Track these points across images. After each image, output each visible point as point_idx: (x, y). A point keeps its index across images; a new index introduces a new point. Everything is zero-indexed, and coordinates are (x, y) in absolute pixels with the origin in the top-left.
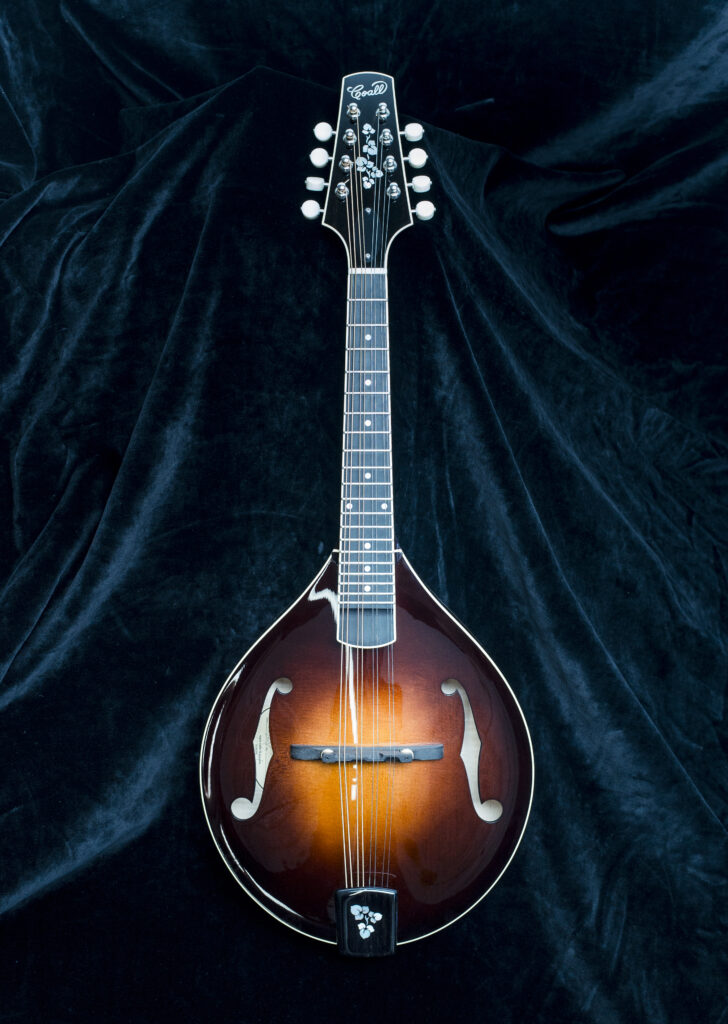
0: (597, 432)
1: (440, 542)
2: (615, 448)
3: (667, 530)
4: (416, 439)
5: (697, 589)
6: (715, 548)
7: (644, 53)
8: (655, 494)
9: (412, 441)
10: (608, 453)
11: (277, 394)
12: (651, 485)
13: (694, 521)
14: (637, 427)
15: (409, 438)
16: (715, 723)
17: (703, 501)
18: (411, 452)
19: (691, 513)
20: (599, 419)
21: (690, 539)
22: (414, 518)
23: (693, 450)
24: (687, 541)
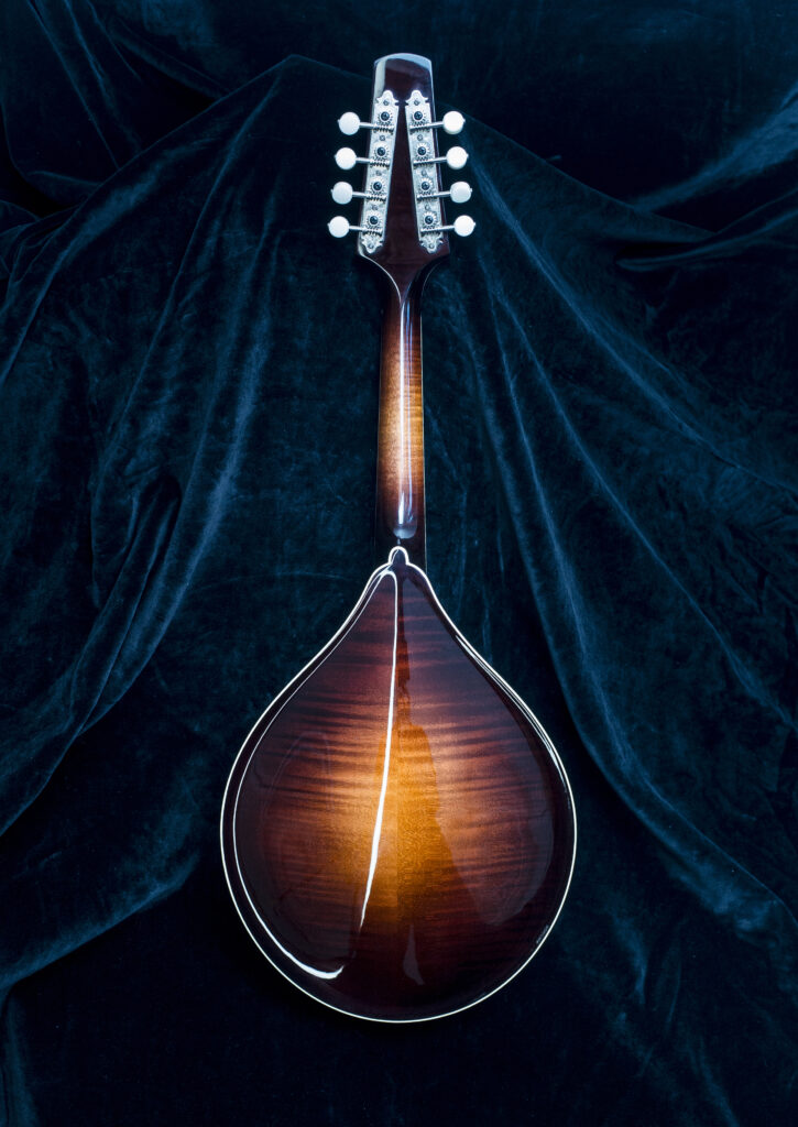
0: (662, 493)
1: (487, 604)
2: (681, 508)
3: (731, 594)
4: (469, 501)
5: (757, 657)
6: (788, 610)
7: (727, 103)
8: (723, 555)
9: (464, 503)
10: (672, 515)
11: (329, 453)
12: (720, 545)
13: (767, 582)
14: (712, 485)
15: (461, 500)
16: (769, 795)
17: (780, 560)
18: (462, 514)
19: (763, 574)
20: (665, 480)
21: (760, 602)
22: (463, 579)
23: (773, 507)
24: (756, 605)
